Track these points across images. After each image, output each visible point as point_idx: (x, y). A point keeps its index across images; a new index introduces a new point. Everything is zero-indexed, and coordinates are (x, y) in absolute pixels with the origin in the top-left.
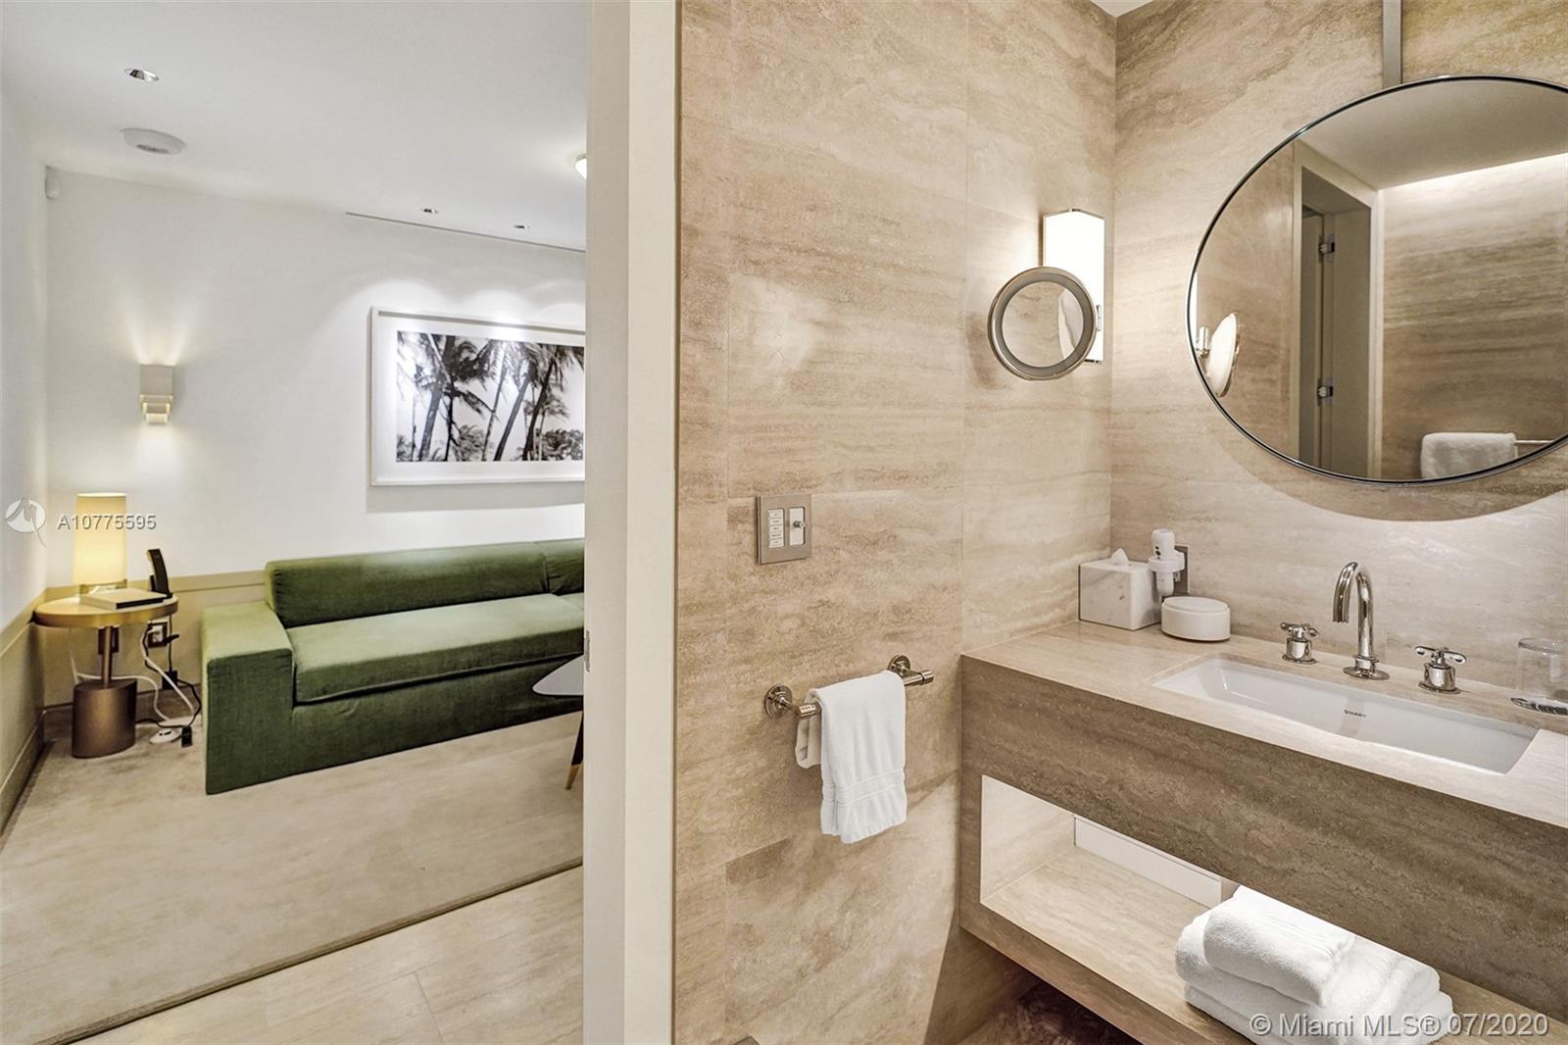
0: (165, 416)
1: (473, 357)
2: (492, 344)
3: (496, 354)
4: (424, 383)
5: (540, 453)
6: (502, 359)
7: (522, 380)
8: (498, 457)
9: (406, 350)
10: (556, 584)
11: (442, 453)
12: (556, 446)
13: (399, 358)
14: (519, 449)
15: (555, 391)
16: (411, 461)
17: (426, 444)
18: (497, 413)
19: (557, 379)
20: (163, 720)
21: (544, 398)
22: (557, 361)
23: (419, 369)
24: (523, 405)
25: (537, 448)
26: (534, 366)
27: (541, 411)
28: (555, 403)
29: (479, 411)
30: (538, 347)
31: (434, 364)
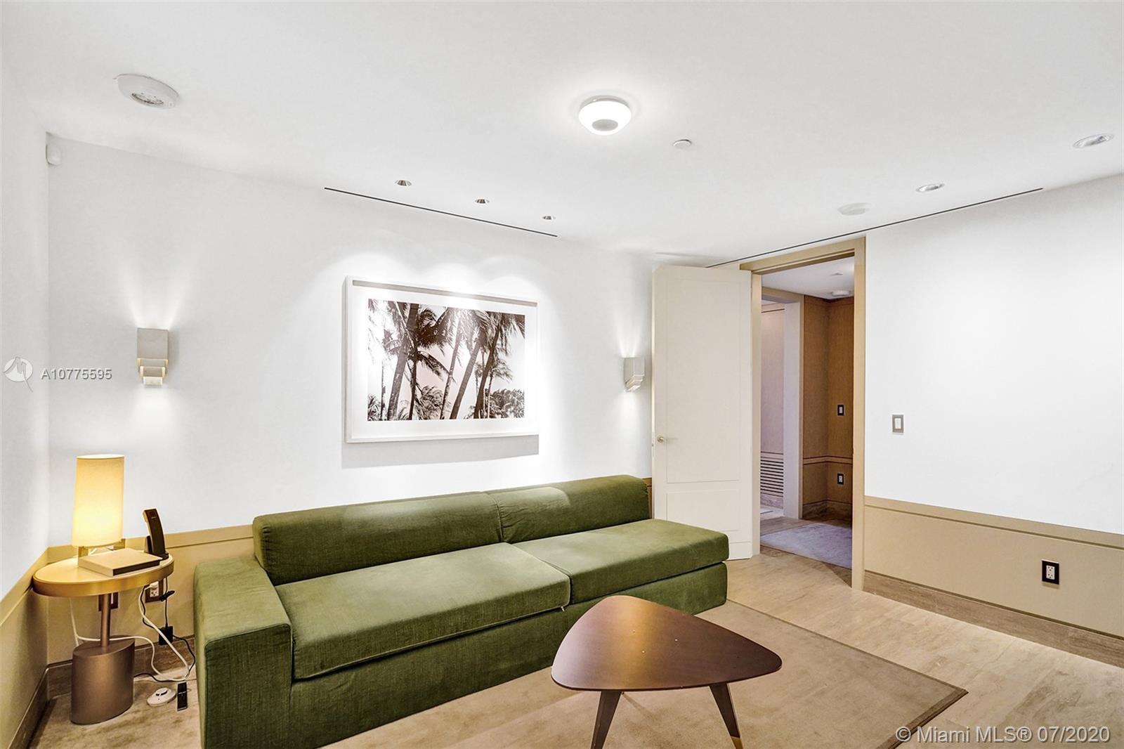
0: (161, 378)
1: (433, 323)
2: (449, 311)
3: (452, 321)
4: (392, 347)
5: (489, 411)
6: (457, 326)
7: (474, 345)
8: (453, 416)
9: (376, 316)
10: (509, 532)
11: (407, 411)
12: (501, 405)
13: (370, 325)
14: (471, 407)
15: (501, 355)
16: (381, 420)
17: (393, 403)
18: (454, 375)
19: (502, 344)
20: (157, 674)
21: (492, 362)
22: (503, 328)
23: (388, 334)
24: (475, 368)
25: (486, 406)
26: (483, 332)
27: (490, 373)
28: (501, 366)
29: (438, 373)
30: (487, 315)
31: (400, 330)
